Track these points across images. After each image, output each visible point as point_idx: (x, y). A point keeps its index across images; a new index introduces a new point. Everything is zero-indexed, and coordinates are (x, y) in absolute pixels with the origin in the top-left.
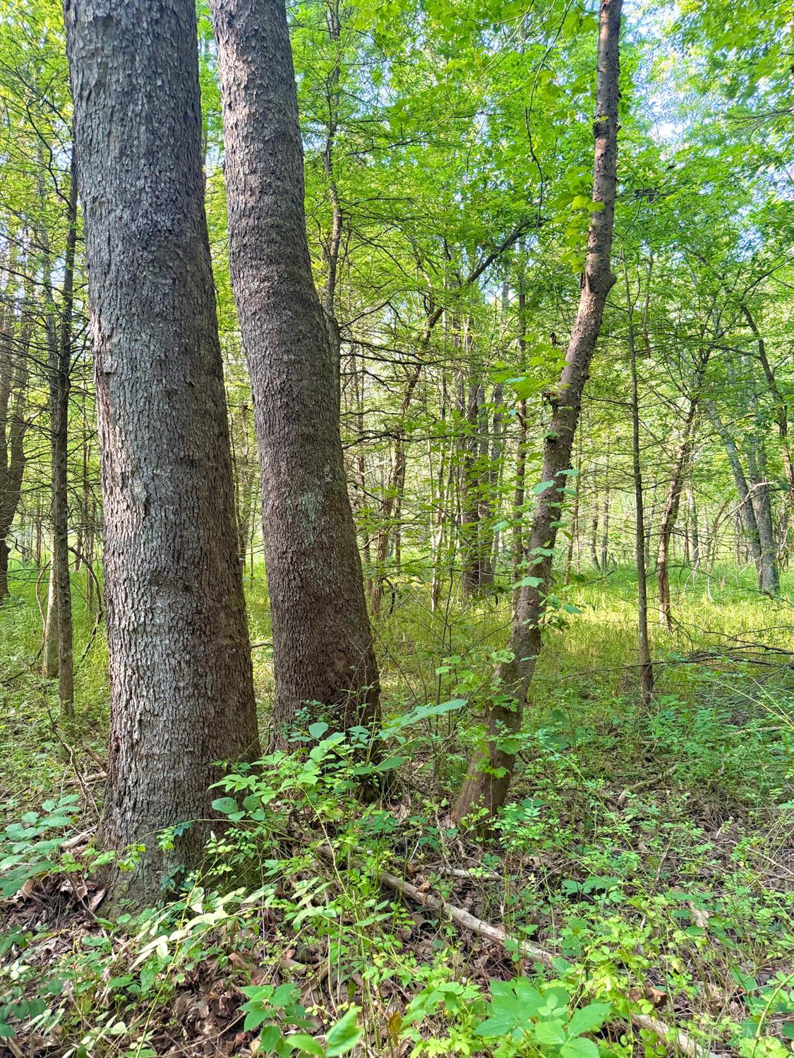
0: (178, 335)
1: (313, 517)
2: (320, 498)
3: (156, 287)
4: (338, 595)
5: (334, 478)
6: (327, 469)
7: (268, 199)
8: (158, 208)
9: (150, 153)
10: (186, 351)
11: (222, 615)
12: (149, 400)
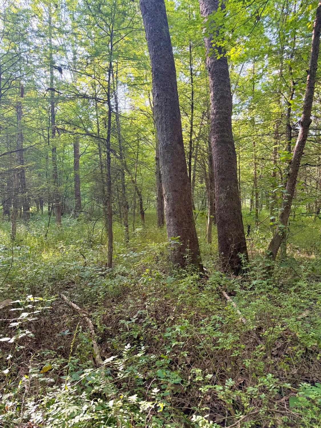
0: (173, 165)
1: (223, 200)
2: (225, 195)
3: (168, 157)
4: (229, 220)
5: (230, 189)
6: (228, 187)
7: (217, 116)
8: (167, 140)
9: (166, 129)
10: (174, 168)
11: (184, 223)
12: (167, 179)
